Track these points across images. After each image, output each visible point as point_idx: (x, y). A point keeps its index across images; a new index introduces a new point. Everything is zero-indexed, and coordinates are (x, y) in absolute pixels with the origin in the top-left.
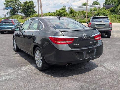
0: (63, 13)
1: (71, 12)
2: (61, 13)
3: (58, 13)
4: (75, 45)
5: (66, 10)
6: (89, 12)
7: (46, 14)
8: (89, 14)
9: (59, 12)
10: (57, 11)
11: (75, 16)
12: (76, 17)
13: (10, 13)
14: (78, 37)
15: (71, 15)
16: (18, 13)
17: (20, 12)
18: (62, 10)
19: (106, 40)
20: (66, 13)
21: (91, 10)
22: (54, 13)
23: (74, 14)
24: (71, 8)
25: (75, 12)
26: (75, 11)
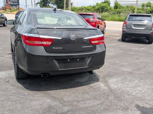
0: (106, 7)
1: (116, 7)
2: (103, 7)
3: (98, 7)
4: (54, 48)
5: (110, 4)
6: (141, 7)
7: (83, 8)
8: (139, 10)
9: (100, 6)
10: (97, 4)
11: (120, 12)
12: (122, 14)
13: (40, 4)
14: (60, 38)
15: (115, 10)
16: (50, 5)
17: (52, 3)
18: (105, 3)
19: (143, 47)
20: (109, 7)
21: (143, 6)
22: (94, 7)
23: (119, 10)
24: (117, 2)
25: (122, 7)
26: (121, 5)
